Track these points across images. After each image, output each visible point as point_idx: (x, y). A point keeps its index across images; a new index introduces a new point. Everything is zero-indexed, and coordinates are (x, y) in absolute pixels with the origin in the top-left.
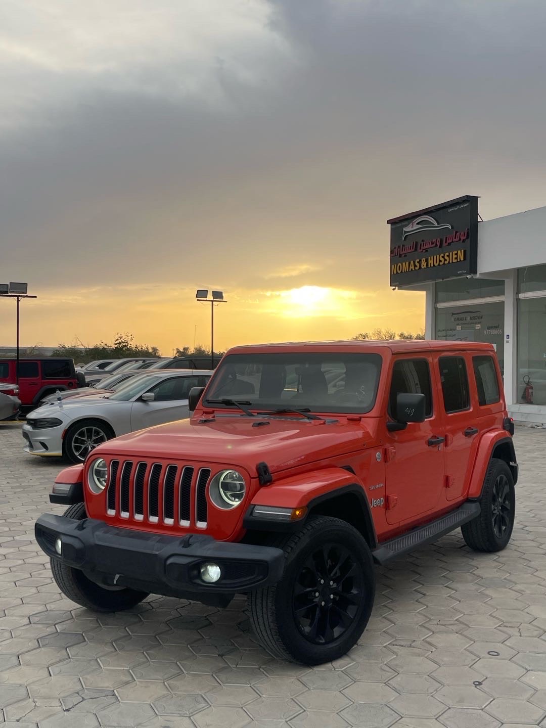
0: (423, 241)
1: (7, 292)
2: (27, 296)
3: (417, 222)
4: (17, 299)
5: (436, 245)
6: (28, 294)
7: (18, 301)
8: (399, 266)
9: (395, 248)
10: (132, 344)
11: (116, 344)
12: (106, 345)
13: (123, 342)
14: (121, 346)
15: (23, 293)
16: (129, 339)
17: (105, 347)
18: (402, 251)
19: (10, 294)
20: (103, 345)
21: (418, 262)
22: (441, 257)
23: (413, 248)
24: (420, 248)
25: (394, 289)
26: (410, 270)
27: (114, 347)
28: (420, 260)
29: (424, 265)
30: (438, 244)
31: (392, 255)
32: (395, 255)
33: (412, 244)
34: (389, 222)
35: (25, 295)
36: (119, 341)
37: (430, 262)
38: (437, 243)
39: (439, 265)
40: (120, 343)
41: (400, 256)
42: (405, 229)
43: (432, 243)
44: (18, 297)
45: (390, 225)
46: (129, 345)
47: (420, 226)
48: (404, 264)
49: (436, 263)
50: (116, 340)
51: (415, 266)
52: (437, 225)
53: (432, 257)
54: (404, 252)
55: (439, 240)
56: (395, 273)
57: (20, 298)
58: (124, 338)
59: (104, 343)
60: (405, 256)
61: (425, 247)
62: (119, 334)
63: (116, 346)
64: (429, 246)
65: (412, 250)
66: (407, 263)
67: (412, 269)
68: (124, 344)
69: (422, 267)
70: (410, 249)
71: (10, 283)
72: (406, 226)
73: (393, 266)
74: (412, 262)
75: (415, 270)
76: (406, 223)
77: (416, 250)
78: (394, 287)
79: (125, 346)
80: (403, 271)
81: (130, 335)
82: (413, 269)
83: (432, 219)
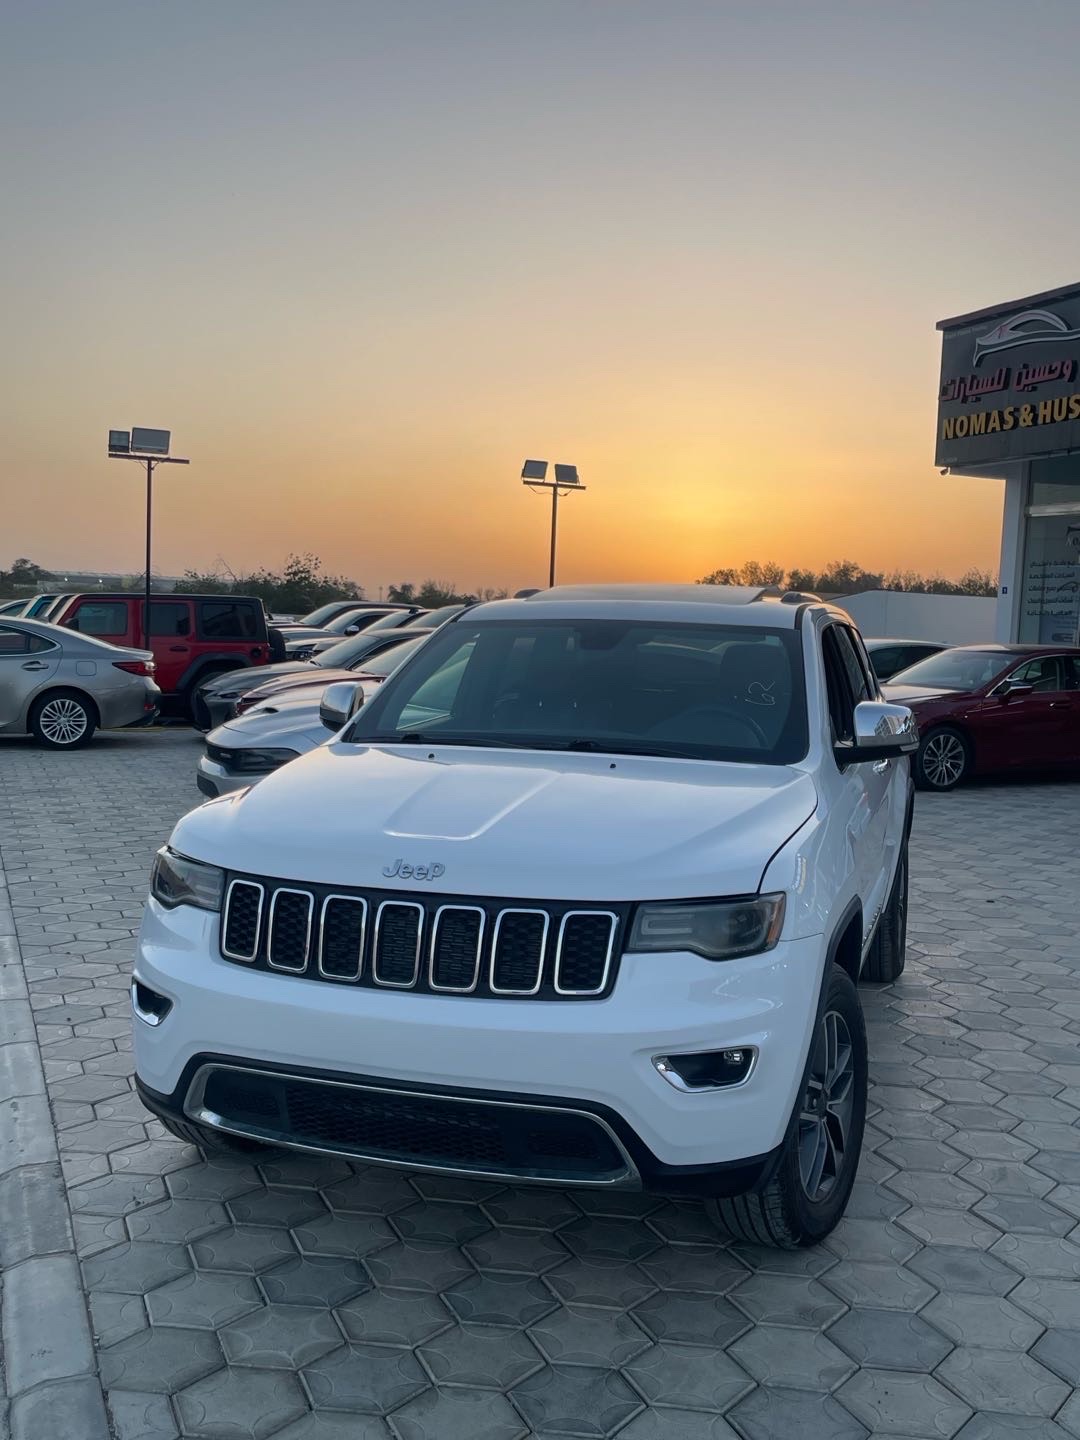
0: (1025, 366)
1: (126, 449)
2: (168, 460)
3: (1013, 325)
4: (146, 466)
5: (1062, 375)
6: (171, 455)
7: (150, 469)
8: (962, 422)
9: (953, 382)
10: (319, 576)
11: (289, 574)
12: (269, 575)
13: (302, 572)
14: (297, 578)
15: (160, 452)
16: (313, 566)
17: (269, 578)
18: (971, 388)
19: (132, 453)
20: (265, 574)
21: (1010, 413)
22: (1072, 401)
23: (999, 383)
24: (1019, 383)
25: (943, 473)
26: (989, 430)
27: (284, 579)
28: (1017, 410)
29: (1026, 417)
30: (1067, 373)
31: (945, 398)
32: (953, 399)
33: (998, 372)
34: (940, 325)
35: (165, 456)
36: (294, 569)
37: (1041, 412)
38: (1065, 371)
39: (1066, 418)
40: (295, 574)
41: (965, 400)
42: (979, 341)
43: (1051, 372)
44: (150, 460)
45: (941, 332)
46: (312, 578)
47: (1021, 334)
48: (974, 417)
49: (1060, 413)
50: (289, 567)
51: (1002, 421)
52: (1065, 330)
53: (1049, 403)
54: (975, 391)
55: (1069, 363)
56: (950, 436)
57: (153, 463)
58: (303, 563)
59: (268, 571)
60: (978, 400)
61: (1030, 380)
62: (294, 557)
63: (288, 578)
64: (1041, 378)
65: (996, 387)
66: (983, 416)
67: (994, 429)
68: (303, 575)
69: (1021, 423)
70: (992, 384)
71: (134, 429)
72: (983, 334)
73: (945, 422)
74: (995, 414)
75: (1002, 430)
76: (982, 327)
77: (1006, 386)
78: (943, 468)
79: (305, 578)
80: (971, 433)
81: (314, 558)
82: (998, 429)
83: (1054, 317)
